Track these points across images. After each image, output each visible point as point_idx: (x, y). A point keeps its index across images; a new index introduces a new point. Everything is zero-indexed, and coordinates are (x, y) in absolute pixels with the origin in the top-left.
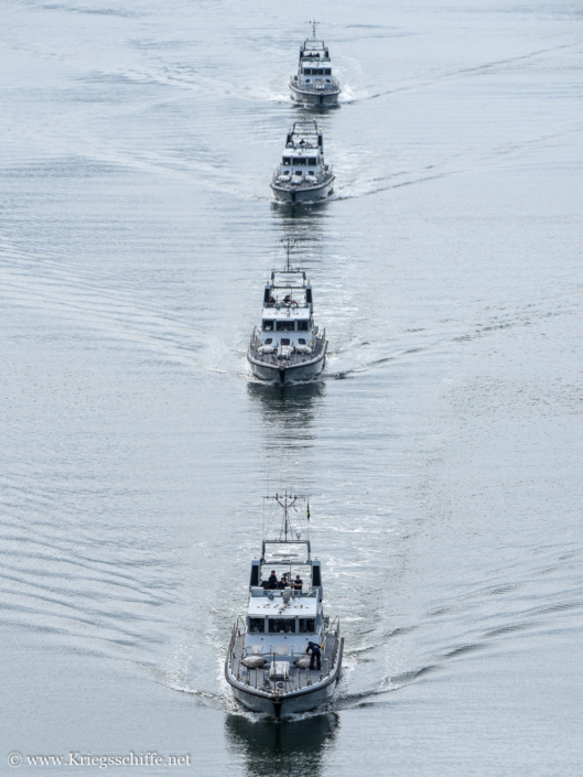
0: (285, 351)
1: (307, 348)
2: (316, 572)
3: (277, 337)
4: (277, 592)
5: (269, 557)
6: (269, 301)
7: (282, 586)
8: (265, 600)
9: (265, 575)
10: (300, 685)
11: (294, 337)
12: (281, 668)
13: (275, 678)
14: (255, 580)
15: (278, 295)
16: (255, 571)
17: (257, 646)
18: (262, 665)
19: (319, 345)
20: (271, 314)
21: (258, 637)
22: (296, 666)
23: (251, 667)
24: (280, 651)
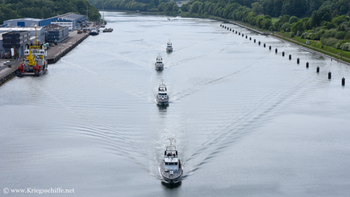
0: (163, 98)
1: (166, 98)
2: (177, 152)
3: (161, 96)
4: (170, 157)
5: (168, 150)
6: (160, 90)
7: (171, 156)
8: (168, 159)
9: (167, 154)
10: (176, 176)
11: (164, 96)
12: (172, 173)
13: (171, 175)
14: (165, 154)
15: (161, 89)
16: (165, 152)
17: (167, 168)
18: (168, 171)
19: (168, 98)
20: (160, 92)
21: (167, 166)
22: (175, 172)
23: (166, 172)
24: (171, 168)
